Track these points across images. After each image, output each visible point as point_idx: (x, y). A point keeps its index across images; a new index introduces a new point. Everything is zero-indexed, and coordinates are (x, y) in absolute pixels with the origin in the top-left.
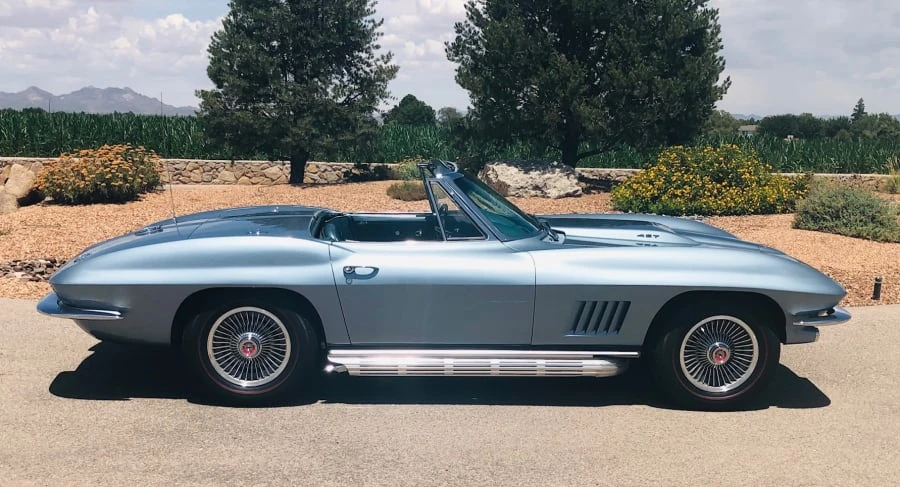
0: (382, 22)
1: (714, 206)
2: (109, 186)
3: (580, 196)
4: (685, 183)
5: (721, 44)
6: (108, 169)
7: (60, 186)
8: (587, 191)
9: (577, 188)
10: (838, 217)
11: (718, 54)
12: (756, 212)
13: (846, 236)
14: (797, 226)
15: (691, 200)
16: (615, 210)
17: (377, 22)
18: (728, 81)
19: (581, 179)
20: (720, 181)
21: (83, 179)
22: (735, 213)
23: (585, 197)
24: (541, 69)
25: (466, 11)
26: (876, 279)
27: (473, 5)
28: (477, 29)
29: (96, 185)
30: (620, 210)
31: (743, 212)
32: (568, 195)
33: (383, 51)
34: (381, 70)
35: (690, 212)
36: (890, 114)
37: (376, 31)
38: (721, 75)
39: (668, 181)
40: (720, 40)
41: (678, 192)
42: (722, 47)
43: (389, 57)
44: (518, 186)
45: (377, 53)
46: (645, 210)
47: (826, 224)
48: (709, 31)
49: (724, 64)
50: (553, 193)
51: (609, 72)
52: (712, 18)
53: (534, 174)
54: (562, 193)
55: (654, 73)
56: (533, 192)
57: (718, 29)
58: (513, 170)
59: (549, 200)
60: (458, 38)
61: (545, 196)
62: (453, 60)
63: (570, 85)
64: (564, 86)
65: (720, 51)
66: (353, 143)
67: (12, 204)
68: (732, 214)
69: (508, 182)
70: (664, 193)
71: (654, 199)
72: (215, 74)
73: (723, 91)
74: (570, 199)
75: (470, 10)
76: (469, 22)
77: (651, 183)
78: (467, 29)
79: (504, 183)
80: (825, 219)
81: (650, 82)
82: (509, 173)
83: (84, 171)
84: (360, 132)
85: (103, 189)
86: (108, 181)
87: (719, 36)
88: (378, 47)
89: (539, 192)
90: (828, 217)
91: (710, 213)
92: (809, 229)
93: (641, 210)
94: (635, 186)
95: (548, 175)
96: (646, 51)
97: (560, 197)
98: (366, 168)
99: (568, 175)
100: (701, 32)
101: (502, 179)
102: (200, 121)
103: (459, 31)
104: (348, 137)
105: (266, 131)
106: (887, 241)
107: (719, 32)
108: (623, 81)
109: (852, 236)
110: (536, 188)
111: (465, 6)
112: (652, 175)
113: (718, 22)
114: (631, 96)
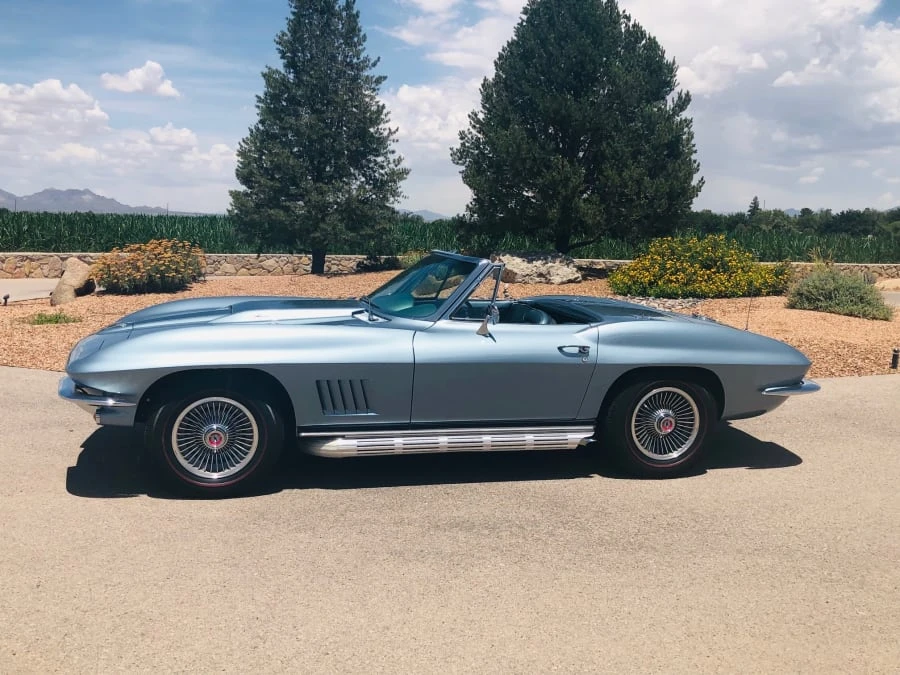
0: (397, 130)
1: (707, 290)
2: (163, 277)
3: (580, 282)
4: (678, 270)
5: (694, 149)
6: (162, 262)
7: (116, 277)
8: (585, 278)
9: (577, 275)
10: (831, 298)
11: (693, 157)
12: (744, 296)
13: (840, 314)
14: (792, 306)
15: (686, 284)
16: (615, 294)
17: (393, 130)
18: (702, 181)
19: (580, 268)
20: (709, 267)
21: (138, 271)
22: (726, 296)
23: (584, 283)
24: (545, 171)
25: (469, 120)
26: (895, 351)
27: (476, 115)
28: (479, 136)
29: (150, 276)
30: (620, 294)
31: (733, 295)
32: (570, 281)
33: (395, 156)
34: (393, 172)
35: (685, 296)
36: (783, 210)
37: (391, 137)
38: (695, 176)
39: (663, 268)
40: (694, 146)
41: (673, 278)
42: (695, 152)
43: (400, 160)
44: (524, 274)
45: (391, 157)
46: (644, 293)
47: (820, 304)
48: (684, 137)
49: (698, 166)
50: (557, 279)
51: (605, 174)
52: (687, 126)
53: (538, 263)
54: (565, 279)
55: (644, 174)
56: (538, 279)
57: (691, 136)
58: (518, 260)
59: (553, 286)
60: (463, 145)
61: (549, 282)
62: (458, 163)
63: (571, 185)
64: (565, 186)
65: (694, 155)
66: (371, 237)
67: (70, 294)
68: (723, 297)
69: (515, 270)
70: (660, 279)
71: (651, 283)
72: (244, 176)
73: (698, 189)
74: (572, 285)
75: (473, 119)
76: (472, 130)
77: (647, 270)
78: (470, 136)
79: (511, 271)
80: (819, 300)
81: (639, 182)
82: (514, 262)
83: (139, 263)
84: (378, 227)
85: (157, 280)
86: (162, 273)
87: (693, 142)
88: (393, 152)
89: (543, 279)
90: (821, 298)
91: (704, 296)
92: (805, 309)
93: (640, 294)
94: (632, 273)
95: (550, 264)
96: (635, 155)
97: (563, 283)
98: (377, 260)
99: (568, 265)
100: (678, 139)
101: (509, 267)
102: (230, 219)
103: (462, 138)
104: (369, 231)
105: (297, 227)
106: (874, 318)
107: (692, 137)
108: (617, 180)
109: (845, 315)
110: (540, 275)
111: (469, 116)
112: (647, 263)
113: (692, 129)
114: (622, 194)
